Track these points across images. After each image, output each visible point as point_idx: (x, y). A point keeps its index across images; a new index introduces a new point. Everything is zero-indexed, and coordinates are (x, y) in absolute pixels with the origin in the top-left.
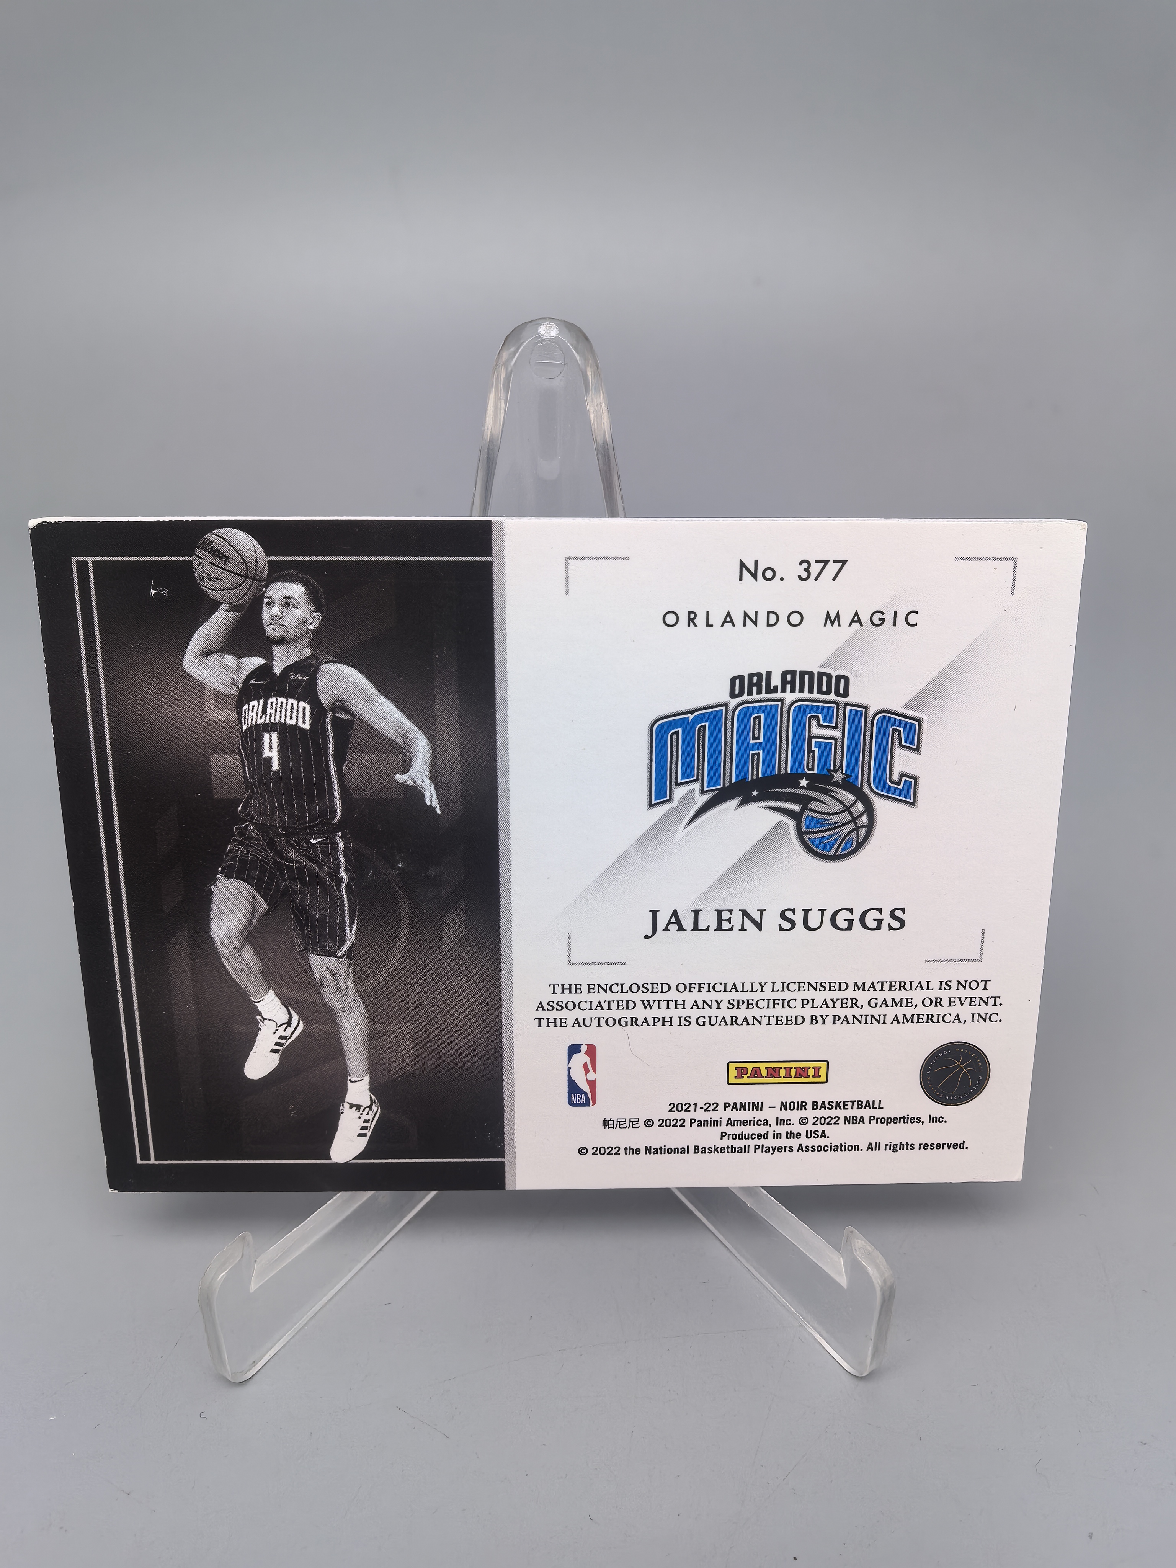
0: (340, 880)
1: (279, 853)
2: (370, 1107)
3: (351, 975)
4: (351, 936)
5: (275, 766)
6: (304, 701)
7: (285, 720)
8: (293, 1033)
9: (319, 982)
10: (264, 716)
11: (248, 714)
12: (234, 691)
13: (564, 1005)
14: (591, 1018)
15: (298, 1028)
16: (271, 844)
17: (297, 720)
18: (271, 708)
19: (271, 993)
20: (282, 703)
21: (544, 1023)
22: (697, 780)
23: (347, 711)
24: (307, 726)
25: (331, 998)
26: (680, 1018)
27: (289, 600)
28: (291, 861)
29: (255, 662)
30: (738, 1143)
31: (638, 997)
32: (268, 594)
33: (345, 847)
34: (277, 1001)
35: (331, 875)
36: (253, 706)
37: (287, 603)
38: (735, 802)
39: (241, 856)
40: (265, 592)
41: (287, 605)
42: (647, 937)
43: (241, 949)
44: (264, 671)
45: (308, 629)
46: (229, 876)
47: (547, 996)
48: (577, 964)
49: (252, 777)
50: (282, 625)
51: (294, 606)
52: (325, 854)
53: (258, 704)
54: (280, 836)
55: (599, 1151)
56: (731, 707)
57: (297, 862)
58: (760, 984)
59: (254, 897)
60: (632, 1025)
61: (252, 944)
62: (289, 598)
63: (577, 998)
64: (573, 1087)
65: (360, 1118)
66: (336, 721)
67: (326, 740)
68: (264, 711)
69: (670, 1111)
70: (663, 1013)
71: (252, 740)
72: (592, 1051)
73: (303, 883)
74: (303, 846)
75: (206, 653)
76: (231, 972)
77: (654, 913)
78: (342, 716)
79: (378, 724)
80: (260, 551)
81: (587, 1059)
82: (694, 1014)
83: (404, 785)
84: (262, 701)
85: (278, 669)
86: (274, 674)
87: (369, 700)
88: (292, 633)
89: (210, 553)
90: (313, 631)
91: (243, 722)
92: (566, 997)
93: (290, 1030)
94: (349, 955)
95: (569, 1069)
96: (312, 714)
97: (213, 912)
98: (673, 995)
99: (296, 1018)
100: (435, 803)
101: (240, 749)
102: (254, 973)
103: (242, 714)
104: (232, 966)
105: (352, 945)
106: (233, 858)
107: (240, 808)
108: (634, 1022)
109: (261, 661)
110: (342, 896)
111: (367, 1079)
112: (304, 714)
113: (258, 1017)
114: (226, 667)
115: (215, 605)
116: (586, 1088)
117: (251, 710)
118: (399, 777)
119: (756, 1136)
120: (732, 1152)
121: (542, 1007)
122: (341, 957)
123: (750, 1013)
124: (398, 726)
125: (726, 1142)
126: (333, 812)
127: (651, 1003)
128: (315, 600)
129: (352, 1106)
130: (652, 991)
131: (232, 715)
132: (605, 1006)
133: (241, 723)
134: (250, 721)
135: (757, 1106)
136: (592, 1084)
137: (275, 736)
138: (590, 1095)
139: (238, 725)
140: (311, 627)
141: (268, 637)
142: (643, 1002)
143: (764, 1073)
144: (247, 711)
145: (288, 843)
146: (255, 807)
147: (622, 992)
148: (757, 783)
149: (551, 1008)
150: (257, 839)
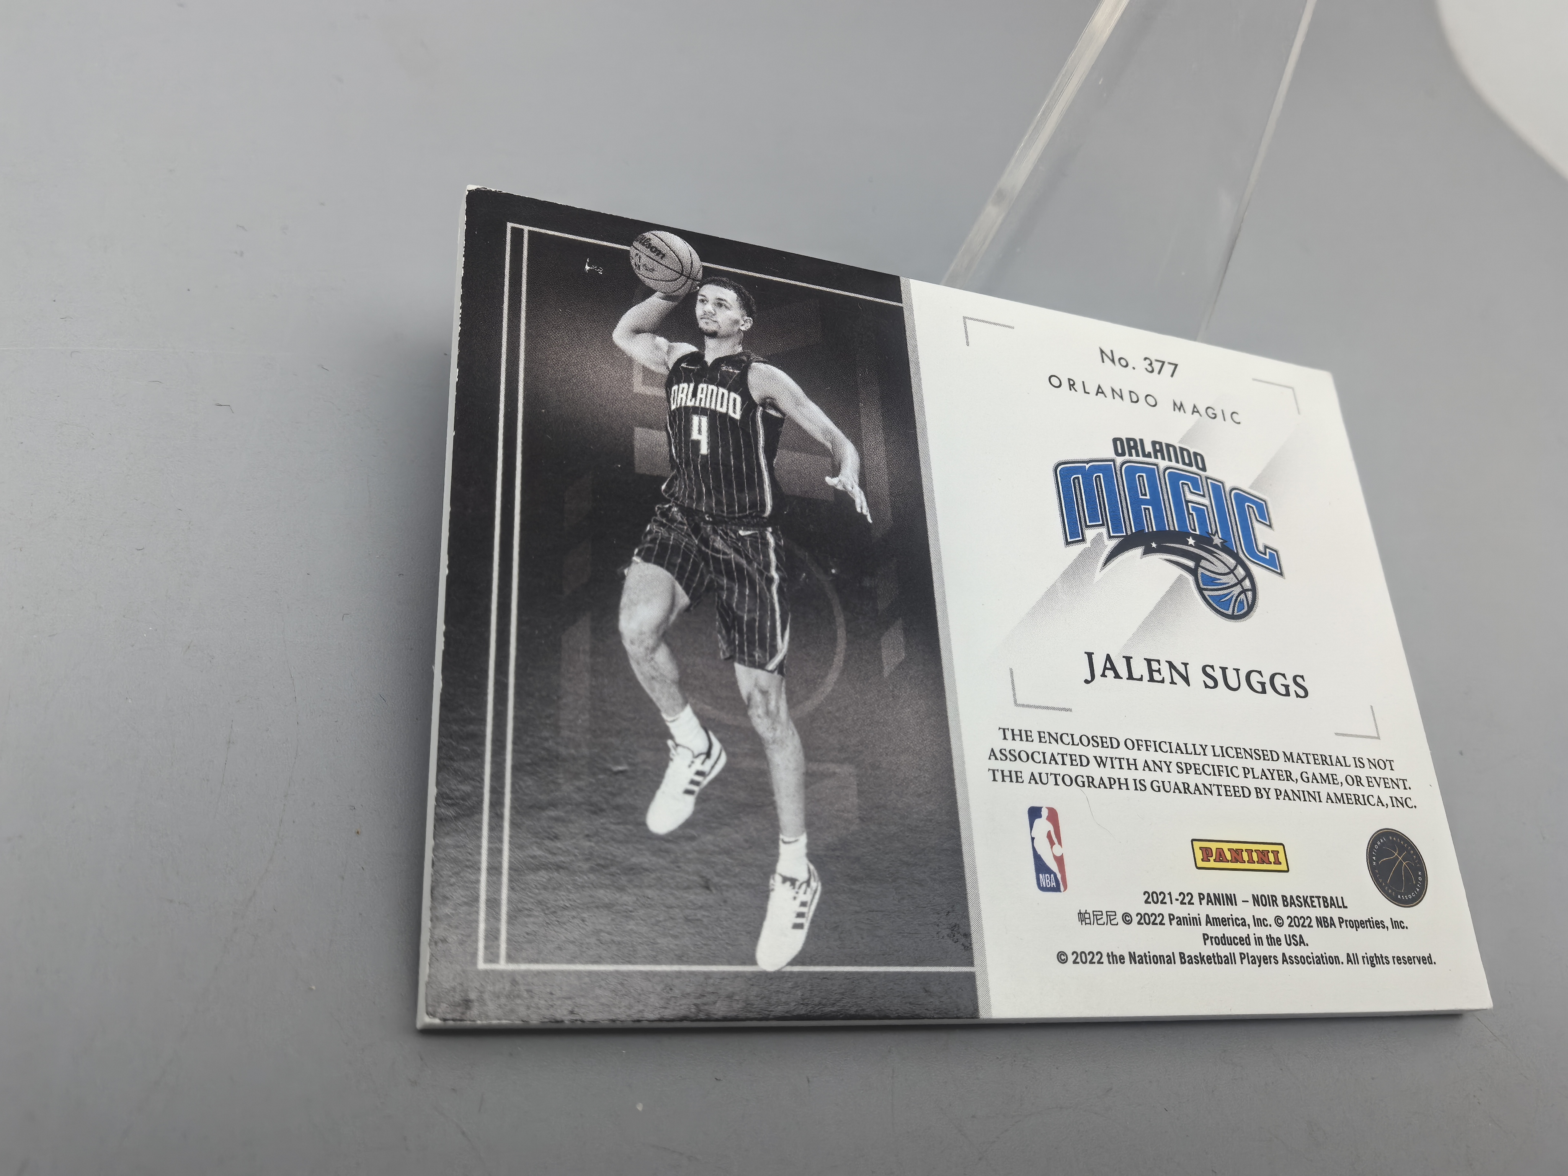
0: (770, 580)
1: (705, 541)
2: (808, 882)
3: (784, 696)
4: (783, 645)
5: (704, 450)
6: (735, 392)
7: (716, 406)
8: (713, 767)
9: (746, 701)
10: (694, 399)
11: (678, 395)
12: (664, 371)
13: (1016, 755)
14: (1047, 774)
15: (719, 761)
16: (696, 530)
17: (728, 409)
18: (702, 393)
19: (688, 710)
20: (712, 390)
21: (999, 776)
22: (1103, 525)
23: (777, 409)
24: (737, 416)
25: (761, 725)
26: (1135, 780)
27: (723, 302)
28: (718, 551)
29: (686, 348)
30: (1224, 950)
31: (1091, 752)
32: (701, 293)
33: (776, 544)
34: (695, 722)
35: (761, 574)
36: (683, 389)
37: (720, 303)
38: (1139, 550)
39: (662, 539)
40: (699, 290)
41: (720, 305)
42: (1087, 682)
43: (654, 650)
44: (696, 358)
45: (739, 329)
46: (646, 559)
47: (999, 744)
48: (1023, 706)
49: (679, 457)
50: (715, 321)
51: (726, 307)
52: (755, 549)
53: (689, 387)
54: (707, 523)
55: (1081, 958)
56: (1118, 464)
57: (724, 553)
58: (1201, 746)
59: (674, 587)
60: (1089, 786)
61: (669, 645)
62: (722, 300)
63: (1029, 747)
64: (1040, 866)
65: (795, 898)
66: (766, 417)
67: (756, 433)
68: (694, 395)
69: (1147, 902)
70: (1116, 773)
71: (680, 420)
72: (1053, 817)
73: (731, 578)
74: (731, 537)
75: (638, 331)
76: (640, 678)
77: (1090, 655)
78: (773, 412)
79: (806, 425)
80: (695, 256)
81: (1050, 827)
82: (1148, 777)
83: (834, 489)
84: (692, 385)
85: (709, 359)
86: (706, 363)
87: (798, 403)
88: (724, 329)
89: (648, 248)
90: (744, 332)
91: (672, 401)
92: (1018, 746)
93: (709, 763)
94: (780, 668)
95: (1033, 839)
96: (742, 405)
97: (625, 600)
98: (1122, 752)
99: (717, 746)
100: (866, 511)
101: (667, 428)
102: (669, 682)
103: (671, 394)
104: (641, 671)
105: (785, 657)
106: (653, 541)
107: (663, 487)
108: (1091, 782)
109: (694, 349)
110: (772, 597)
111: (803, 839)
112: (735, 404)
113: (670, 743)
114: (657, 348)
115: (649, 292)
116: (1053, 866)
117: (680, 391)
118: (828, 480)
119: (1238, 941)
120: (1219, 963)
121: (994, 755)
122: (772, 672)
123: (1201, 779)
124: (826, 432)
125: (1210, 949)
126: (763, 505)
127: (1104, 760)
128: (746, 306)
129: (785, 879)
130: (1103, 746)
131: (661, 393)
132: (1059, 759)
133: (669, 402)
134: (679, 402)
135: (1230, 900)
136: (1060, 860)
137: (704, 420)
138: (1059, 876)
139: (666, 403)
140: (743, 328)
141: (701, 329)
142: (1095, 757)
143: (1228, 856)
144: (676, 392)
145: (715, 532)
146: (680, 488)
147: (1073, 744)
148: (1153, 536)
149: (1004, 758)
150: (681, 523)
